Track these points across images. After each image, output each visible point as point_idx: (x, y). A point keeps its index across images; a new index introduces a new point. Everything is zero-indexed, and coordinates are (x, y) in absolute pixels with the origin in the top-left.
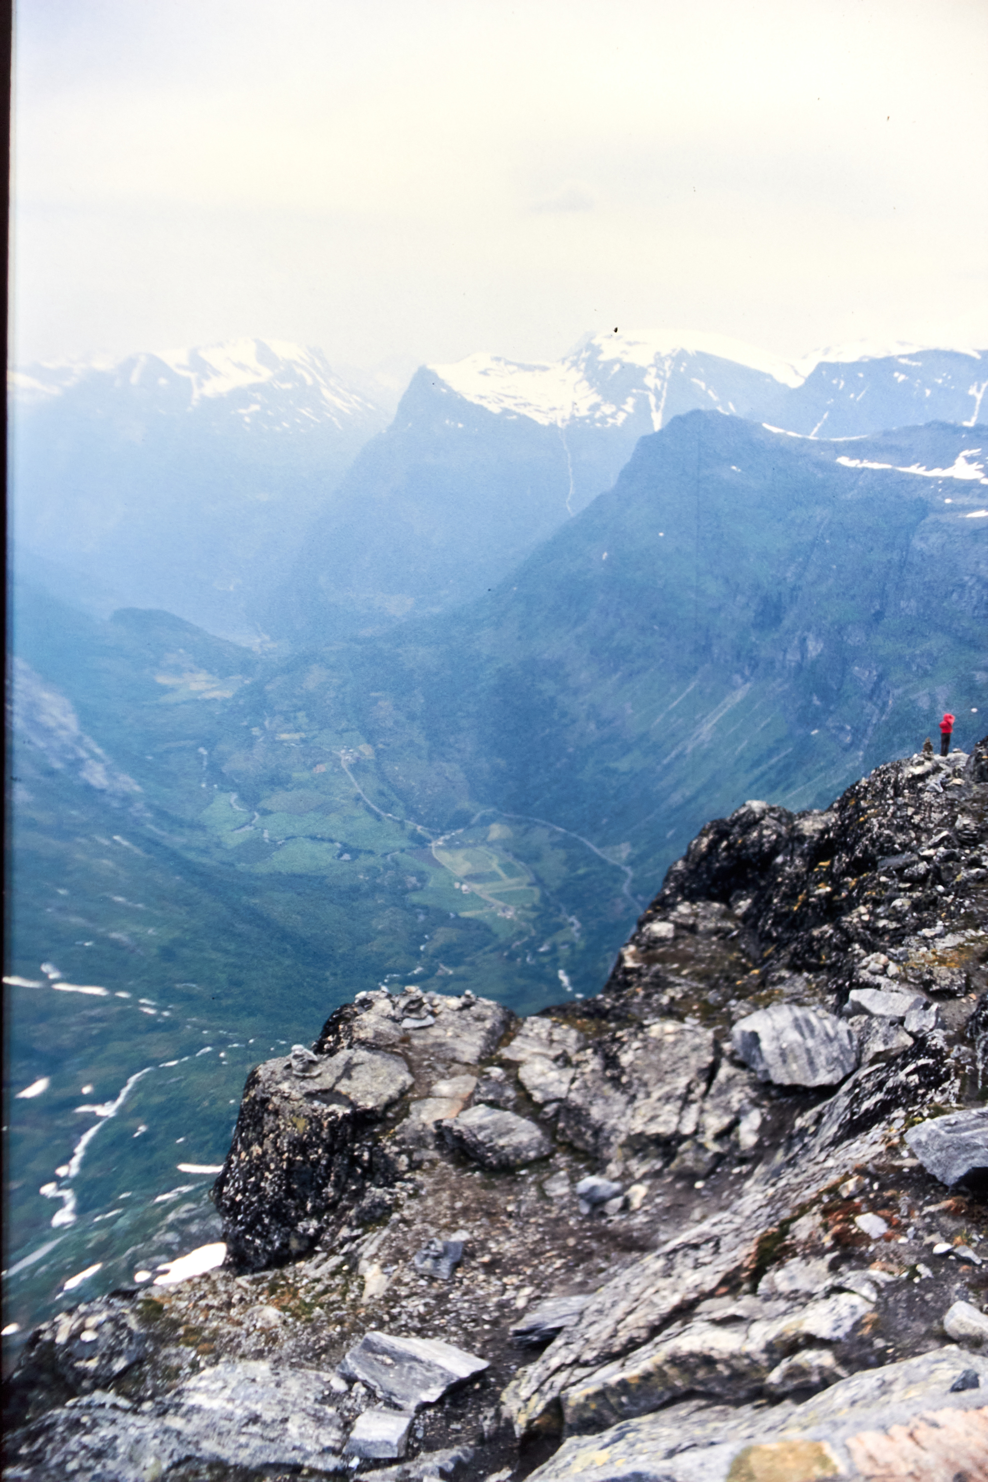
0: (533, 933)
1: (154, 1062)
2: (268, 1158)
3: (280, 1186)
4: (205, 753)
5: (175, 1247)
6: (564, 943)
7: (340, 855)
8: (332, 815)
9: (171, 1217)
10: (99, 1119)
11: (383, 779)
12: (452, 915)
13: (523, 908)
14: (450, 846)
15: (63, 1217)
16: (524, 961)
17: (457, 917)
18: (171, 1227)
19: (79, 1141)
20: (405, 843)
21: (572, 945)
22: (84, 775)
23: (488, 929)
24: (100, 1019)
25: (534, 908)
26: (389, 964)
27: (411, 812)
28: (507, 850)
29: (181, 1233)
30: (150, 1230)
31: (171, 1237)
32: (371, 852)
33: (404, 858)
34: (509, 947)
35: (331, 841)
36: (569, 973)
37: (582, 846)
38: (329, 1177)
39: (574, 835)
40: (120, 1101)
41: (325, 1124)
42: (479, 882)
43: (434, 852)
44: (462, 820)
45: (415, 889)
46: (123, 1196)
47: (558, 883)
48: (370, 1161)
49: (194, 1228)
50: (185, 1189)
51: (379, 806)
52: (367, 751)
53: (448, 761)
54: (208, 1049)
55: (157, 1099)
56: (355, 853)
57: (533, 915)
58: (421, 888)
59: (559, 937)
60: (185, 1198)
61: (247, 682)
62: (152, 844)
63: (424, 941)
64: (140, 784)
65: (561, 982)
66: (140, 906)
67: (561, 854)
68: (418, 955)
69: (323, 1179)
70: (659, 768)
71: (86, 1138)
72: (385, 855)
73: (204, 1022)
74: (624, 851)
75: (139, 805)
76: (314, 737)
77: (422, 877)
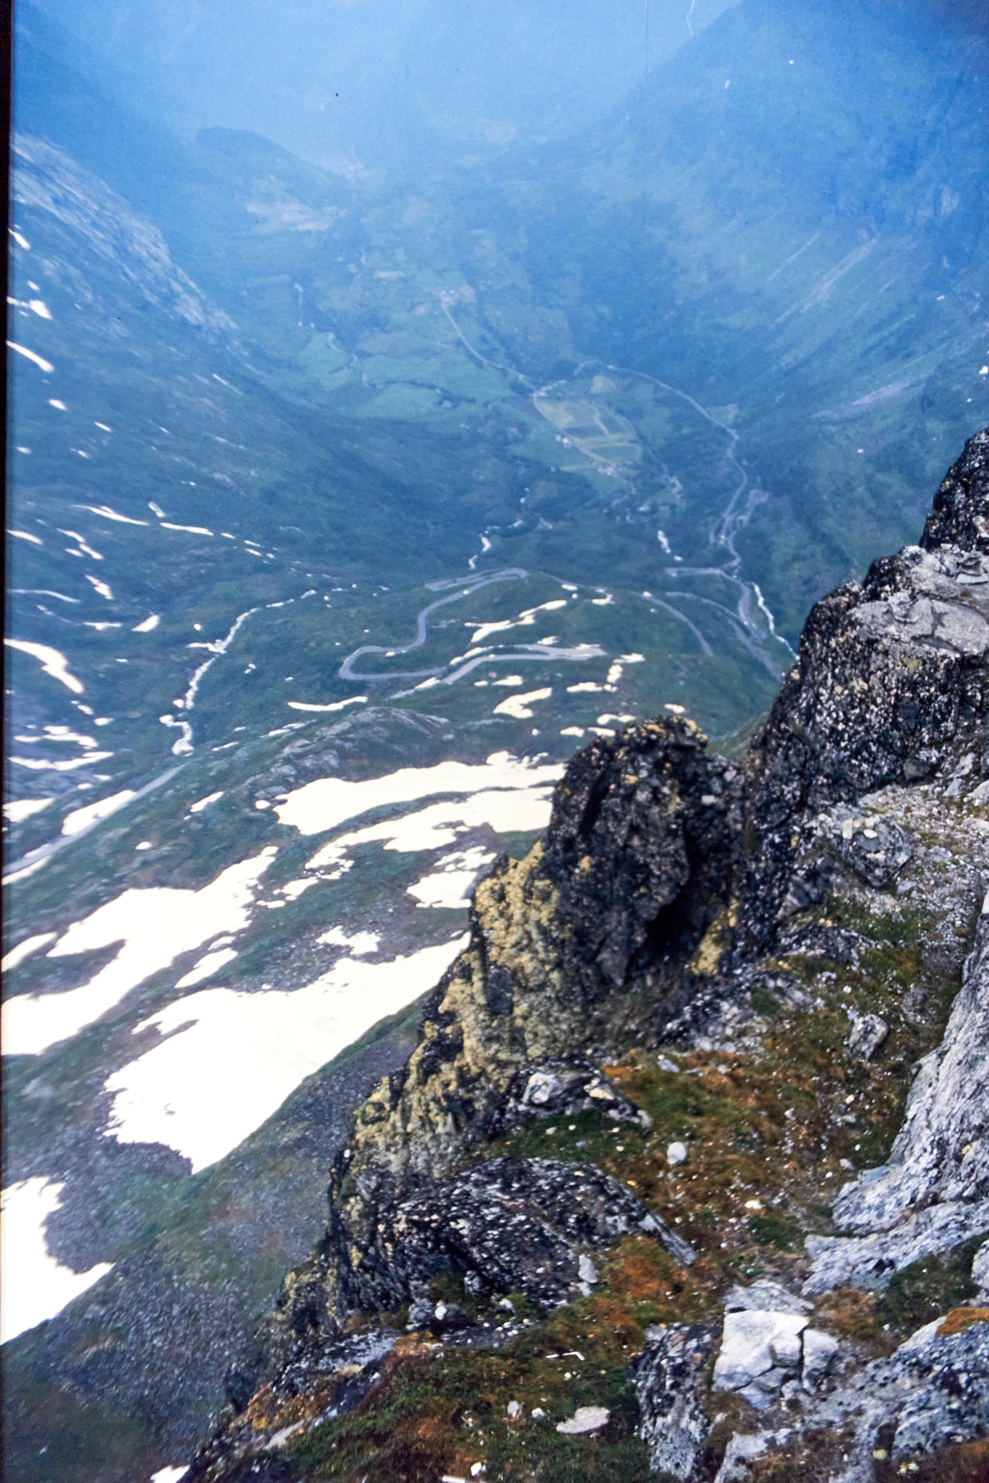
0: (634, 491)
1: (262, 603)
2: (874, 693)
3: (886, 719)
4: (301, 290)
5: (291, 779)
6: (664, 504)
7: (440, 403)
8: (433, 360)
9: (287, 751)
10: (212, 654)
11: (485, 324)
12: (553, 469)
13: (625, 465)
14: (554, 397)
15: (182, 746)
16: (623, 519)
17: (558, 471)
18: (287, 761)
19: (194, 675)
20: (507, 393)
21: (673, 507)
22: (179, 309)
23: (588, 486)
24: (208, 559)
25: (635, 467)
26: (489, 515)
27: (514, 359)
28: (609, 404)
29: (296, 766)
30: (268, 762)
31: (286, 769)
32: (472, 401)
33: (506, 408)
34: (608, 505)
35: (432, 387)
36: (667, 535)
37: (688, 406)
38: (949, 712)
39: (680, 393)
40: (230, 639)
41: (942, 665)
42: (581, 437)
43: (536, 404)
44: (564, 370)
45: (516, 441)
46: (237, 729)
47: (660, 442)
48: (982, 702)
49: (308, 763)
50: (296, 726)
51: (480, 352)
52: (468, 293)
53: (551, 307)
54: (313, 592)
55: (266, 638)
56: (456, 400)
57: (633, 473)
58: (523, 440)
59: (659, 498)
60: (299, 734)
61: (341, 214)
62: (251, 385)
63: (524, 495)
64: (235, 321)
65: (660, 543)
66: (242, 447)
67: (665, 412)
68: (518, 507)
69: (942, 714)
70: (772, 327)
71: (199, 673)
72: (486, 404)
73: (306, 565)
74: (731, 412)
75: (236, 343)
76: (414, 276)
77: (523, 428)
